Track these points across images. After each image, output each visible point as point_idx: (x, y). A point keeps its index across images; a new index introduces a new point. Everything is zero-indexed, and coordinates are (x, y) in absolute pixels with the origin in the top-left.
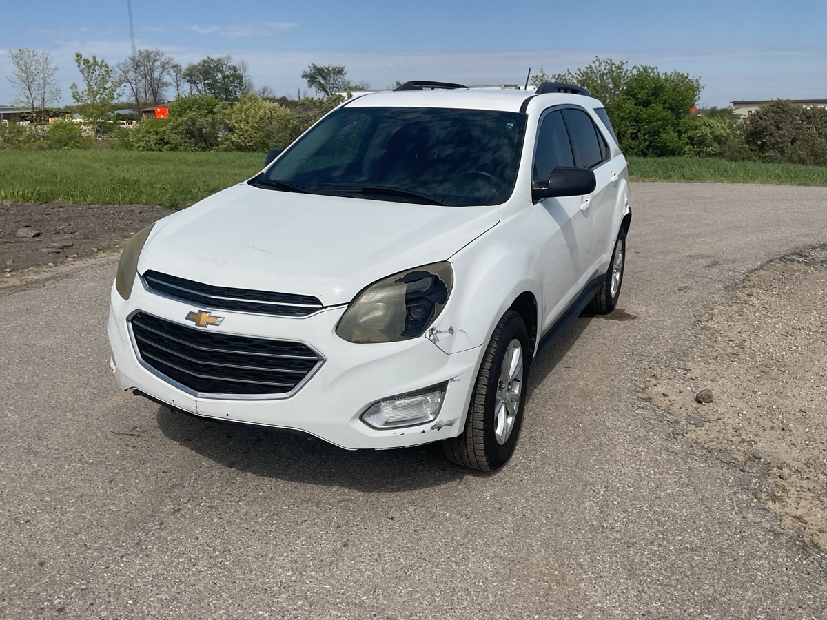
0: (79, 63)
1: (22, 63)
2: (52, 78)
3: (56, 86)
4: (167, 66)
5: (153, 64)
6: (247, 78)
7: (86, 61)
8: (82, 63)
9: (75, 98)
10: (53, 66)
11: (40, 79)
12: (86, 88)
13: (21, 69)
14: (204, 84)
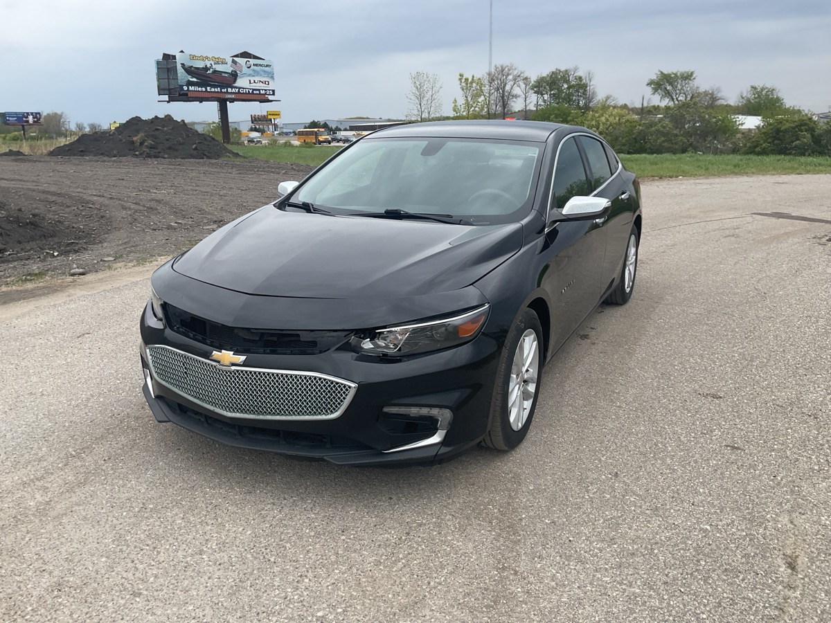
0: (461, 82)
1: (418, 83)
2: (437, 95)
3: (439, 101)
4: (519, 79)
5: (506, 78)
6: (591, 88)
7: (467, 80)
8: (463, 81)
9: (454, 110)
10: (438, 85)
11: (428, 96)
12: (464, 102)
13: (417, 88)
14: (550, 95)
